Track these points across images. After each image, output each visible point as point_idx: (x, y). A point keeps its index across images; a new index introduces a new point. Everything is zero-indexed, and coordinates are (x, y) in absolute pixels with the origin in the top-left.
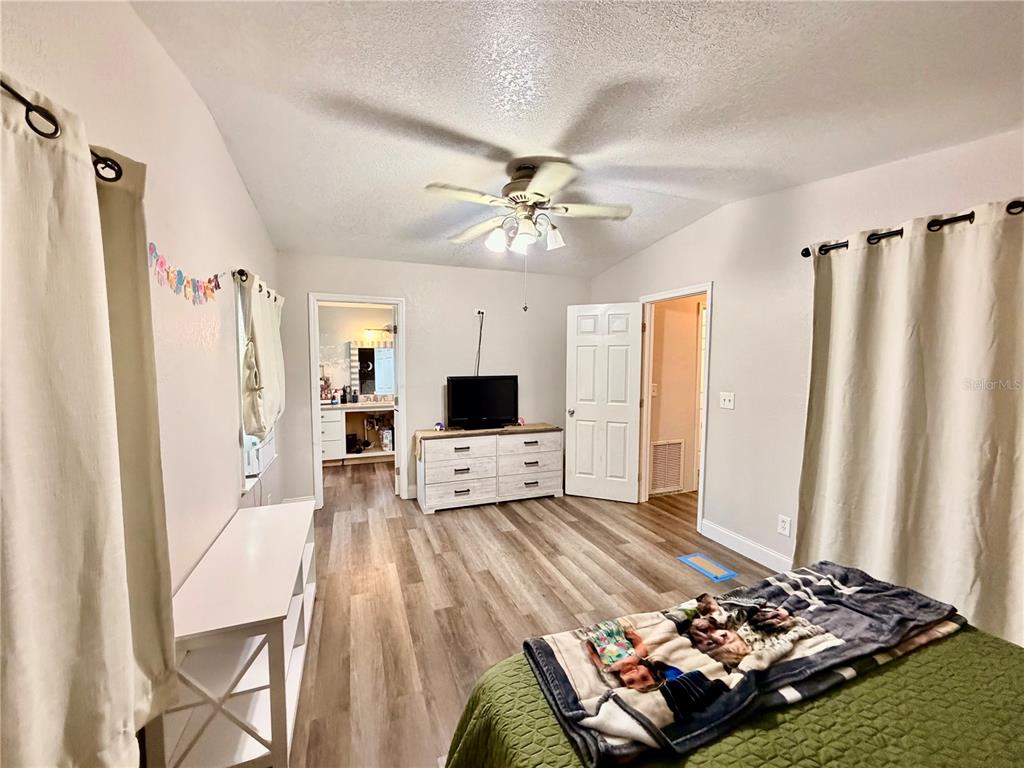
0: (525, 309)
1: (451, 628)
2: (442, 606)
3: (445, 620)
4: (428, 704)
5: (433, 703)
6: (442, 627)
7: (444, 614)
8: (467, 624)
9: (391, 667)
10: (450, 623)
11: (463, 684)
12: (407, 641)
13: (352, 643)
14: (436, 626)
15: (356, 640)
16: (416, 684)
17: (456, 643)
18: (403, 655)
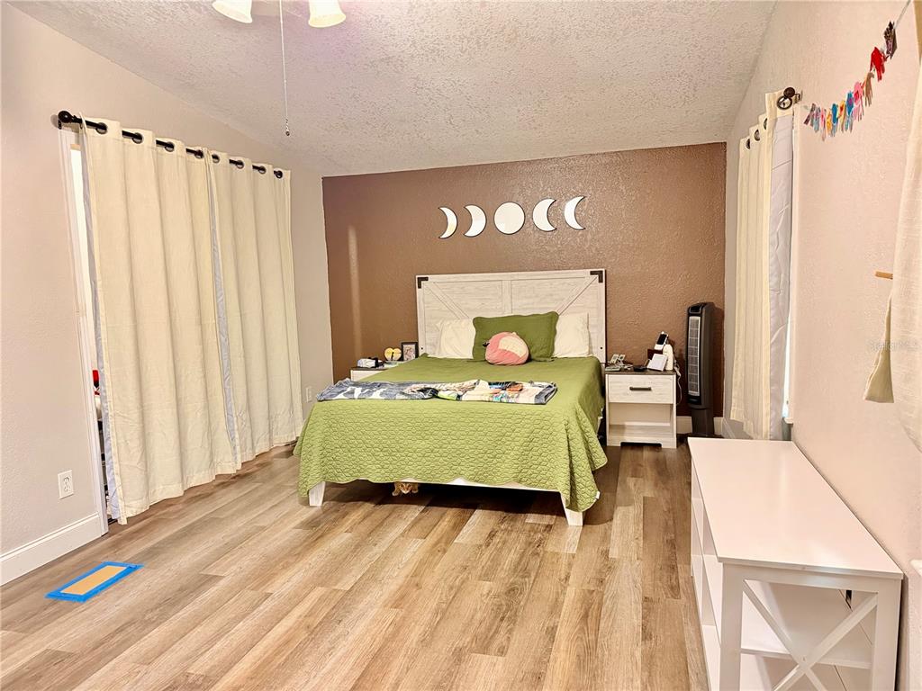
0: (288, 134)
1: (498, 627)
2: (485, 659)
3: (500, 639)
4: (567, 578)
5: (563, 577)
6: (510, 631)
7: (495, 646)
8: (477, 624)
9: (593, 613)
10: (496, 632)
11: (527, 579)
12: (563, 633)
13: (638, 654)
14: (516, 636)
15: (633, 655)
16: (572, 593)
17: (507, 611)
18: (575, 619)
